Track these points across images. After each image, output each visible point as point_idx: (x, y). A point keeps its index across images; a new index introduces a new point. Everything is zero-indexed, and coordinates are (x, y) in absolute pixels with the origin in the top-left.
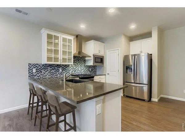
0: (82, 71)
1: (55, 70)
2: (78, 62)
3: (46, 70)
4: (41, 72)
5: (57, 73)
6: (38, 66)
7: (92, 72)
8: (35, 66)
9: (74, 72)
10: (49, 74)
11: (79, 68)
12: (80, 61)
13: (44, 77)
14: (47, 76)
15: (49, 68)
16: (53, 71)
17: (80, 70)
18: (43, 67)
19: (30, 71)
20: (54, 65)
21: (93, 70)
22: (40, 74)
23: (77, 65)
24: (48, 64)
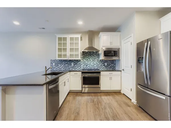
0: (95, 66)
1: (68, 64)
2: (90, 57)
3: (61, 64)
4: (58, 65)
5: (70, 67)
6: (56, 61)
7: (109, 67)
8: (54, 61)
9: (85, 66)
10: (63, 67)
11: (92, 63)
12: (92, 56)
13: (60, 69)
14: (62, 69)
15: (63, 62)
16: (66, 65)
17: (92, 64)
18: (59, 62)
19: (52, 65)
20: (67, 60)
21: (110, 65)
22: (57, 67)
23: (88, 60)
24: (63, 60)
